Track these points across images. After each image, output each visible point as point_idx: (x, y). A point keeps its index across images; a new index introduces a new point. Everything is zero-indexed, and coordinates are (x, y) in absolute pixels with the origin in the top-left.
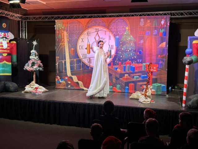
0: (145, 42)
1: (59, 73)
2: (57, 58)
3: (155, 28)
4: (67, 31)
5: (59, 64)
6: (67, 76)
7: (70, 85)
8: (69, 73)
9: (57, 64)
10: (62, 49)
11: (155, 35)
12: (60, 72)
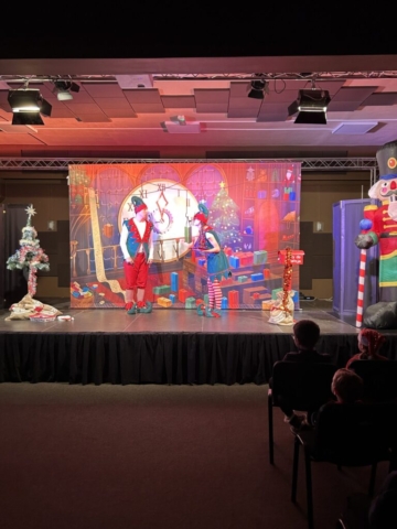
0: (257, 212)
1: (78, 275)
2: (73, 243)
3: (276, 186)
4: (95, 189)
5: (77, 258)
6: (95, 280)
7: (103, 299)
8: (101, 275)
9: (73, 257)
10: (84, 226)
11: (276, 198)
12: (81, 274)
